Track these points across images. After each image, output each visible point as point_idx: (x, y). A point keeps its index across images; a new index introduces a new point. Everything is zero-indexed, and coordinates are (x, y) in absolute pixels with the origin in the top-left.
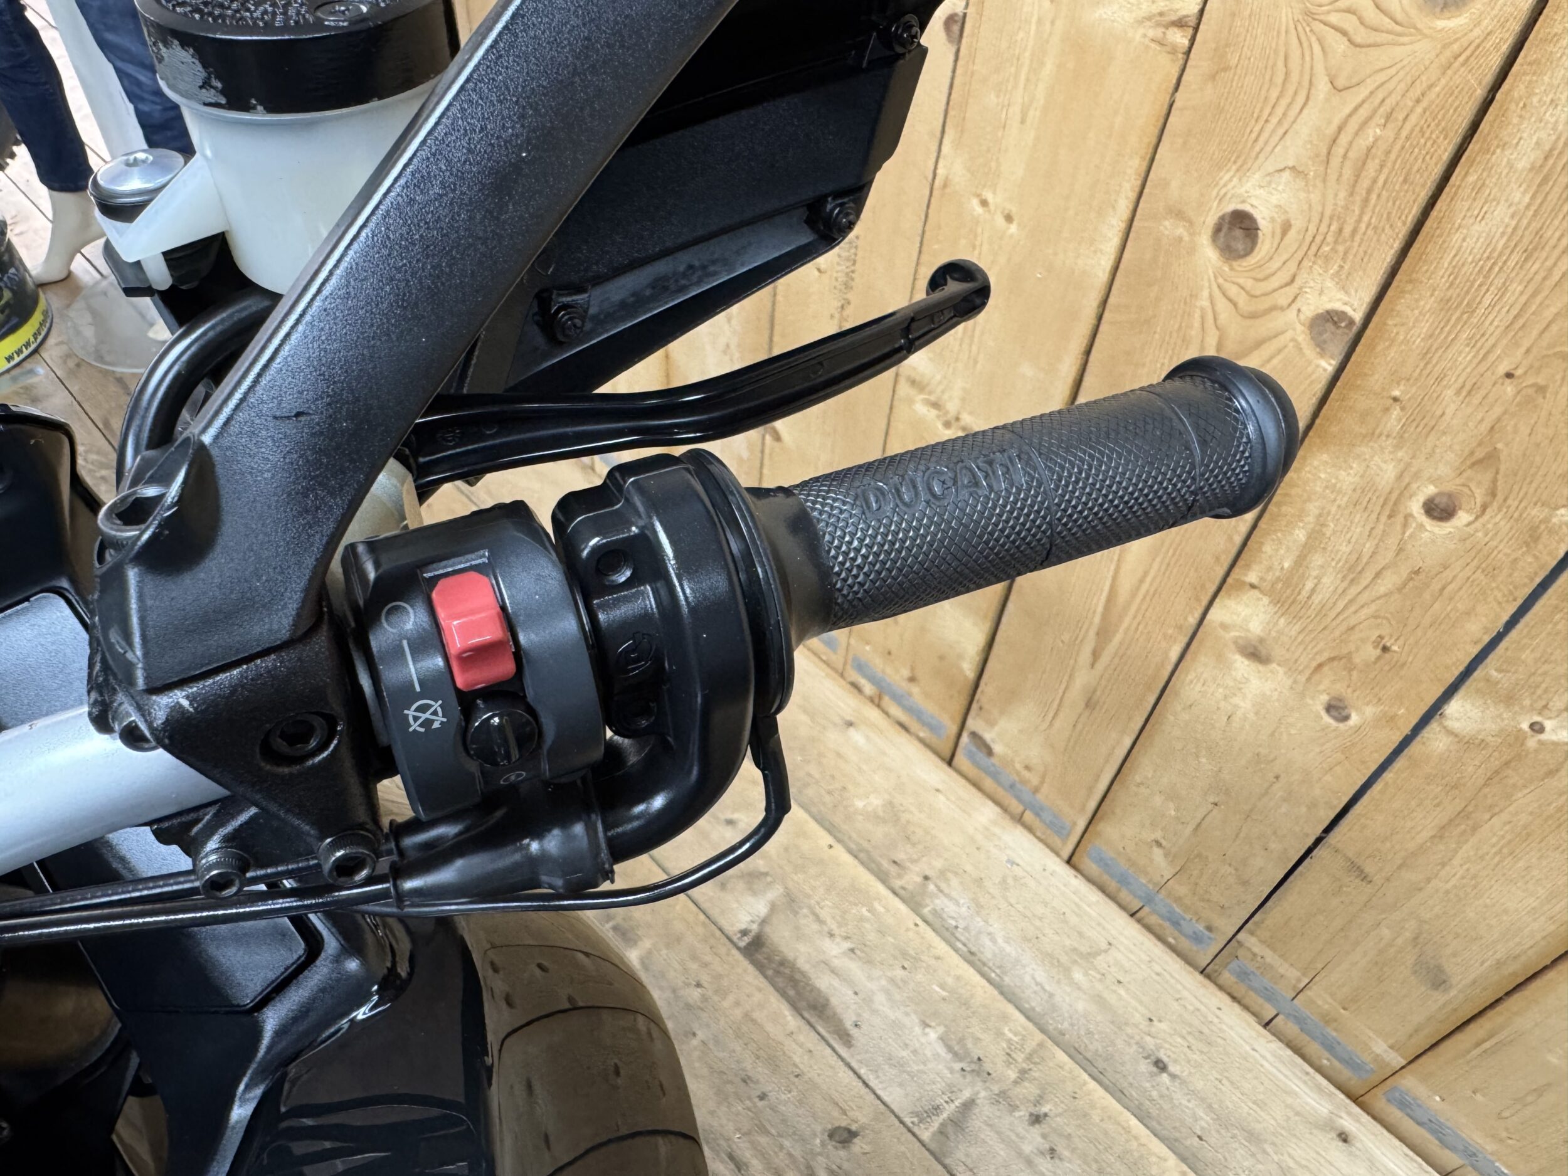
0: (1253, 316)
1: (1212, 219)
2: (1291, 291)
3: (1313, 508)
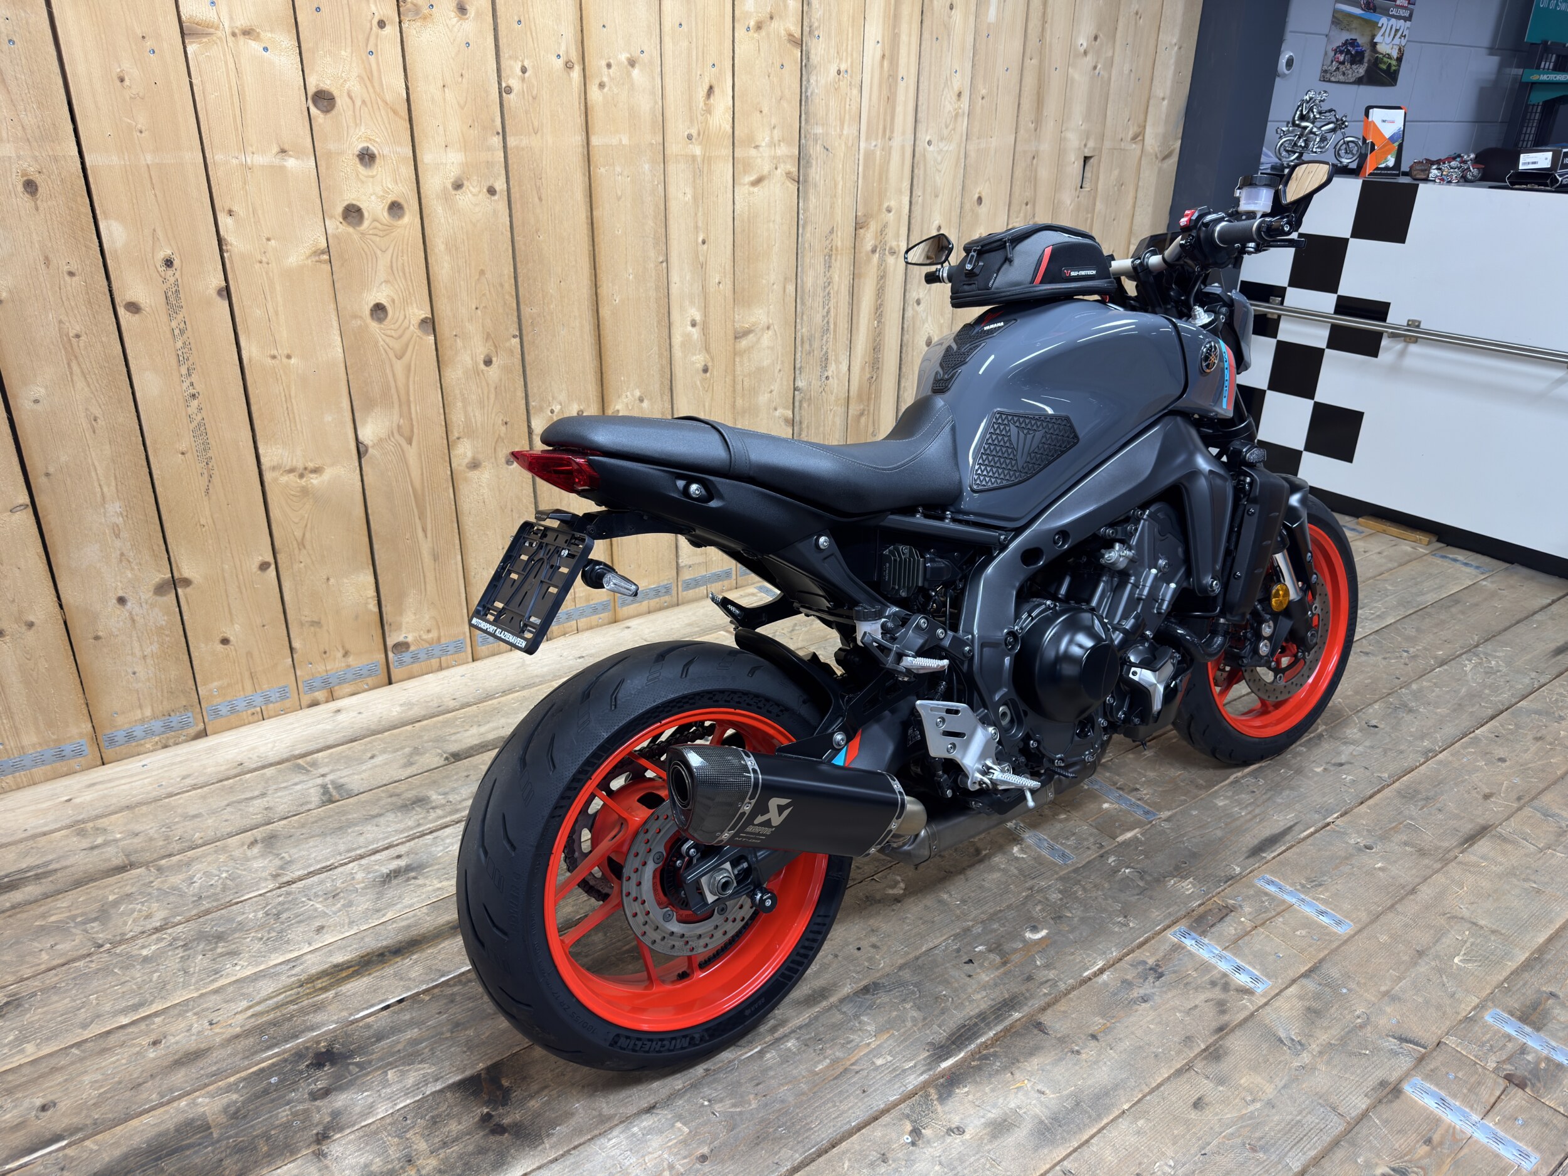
0: (400, 337)
1: (367, 312)
2: (407, 321)
3: (457, 392)
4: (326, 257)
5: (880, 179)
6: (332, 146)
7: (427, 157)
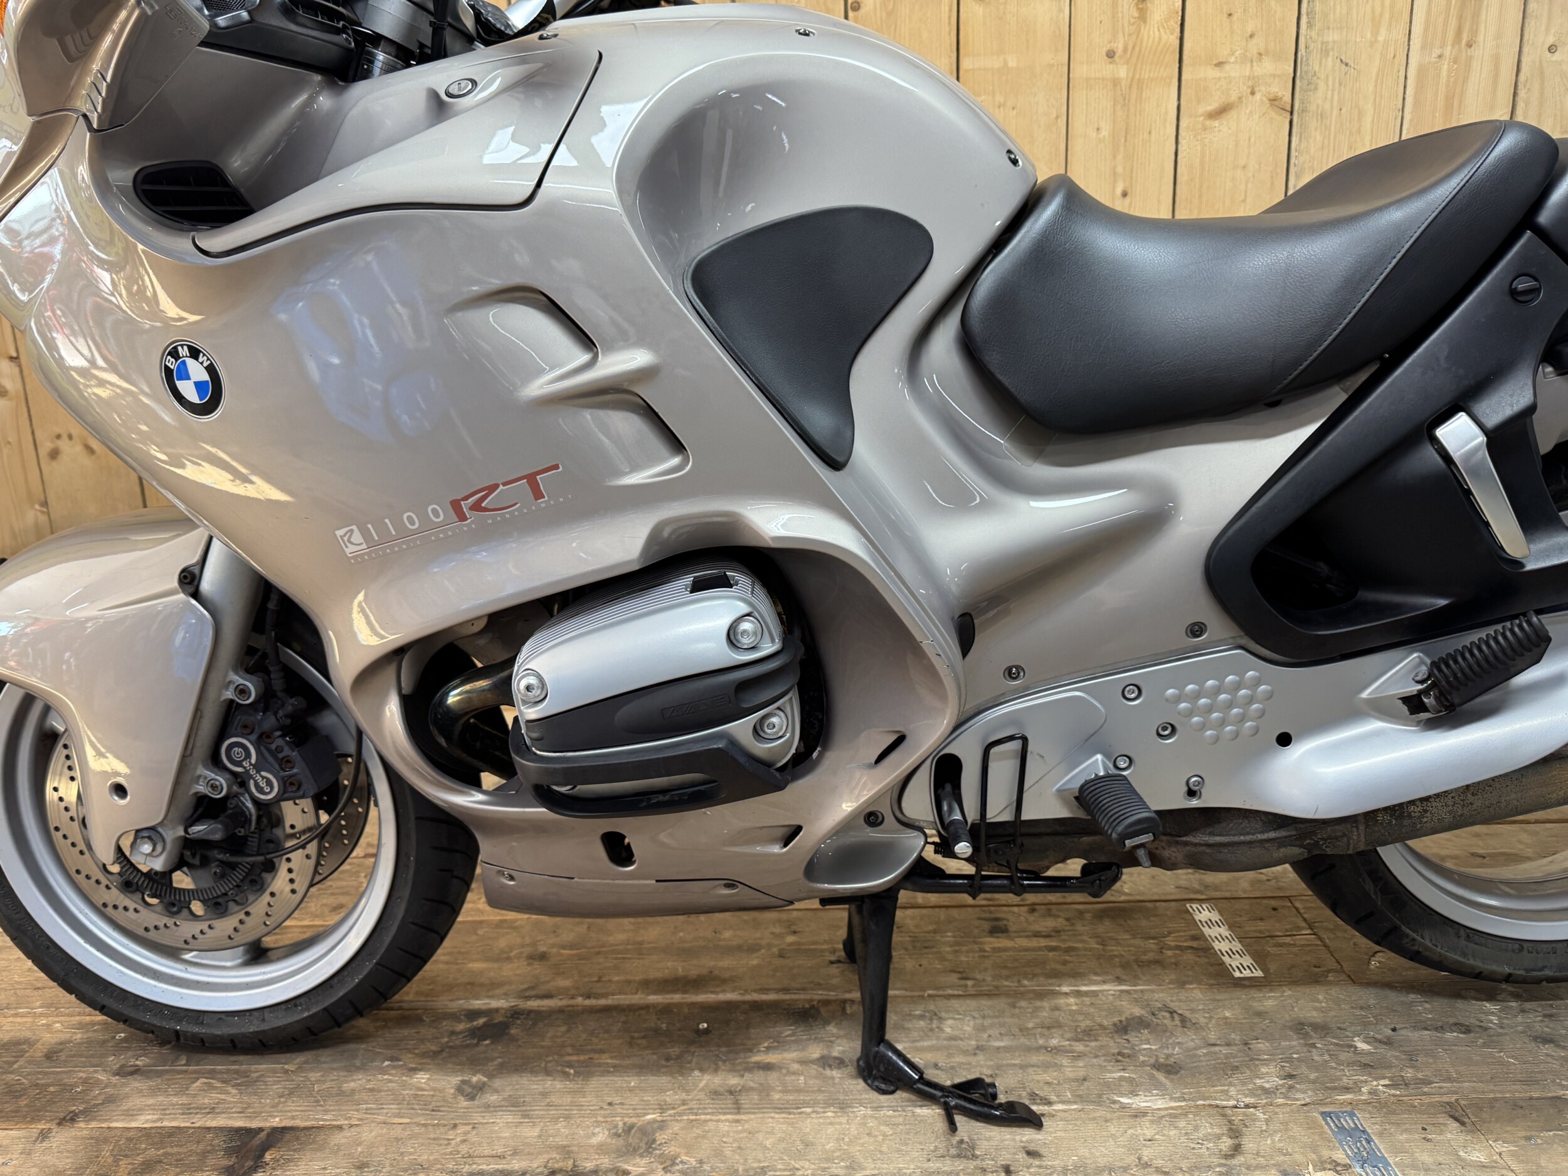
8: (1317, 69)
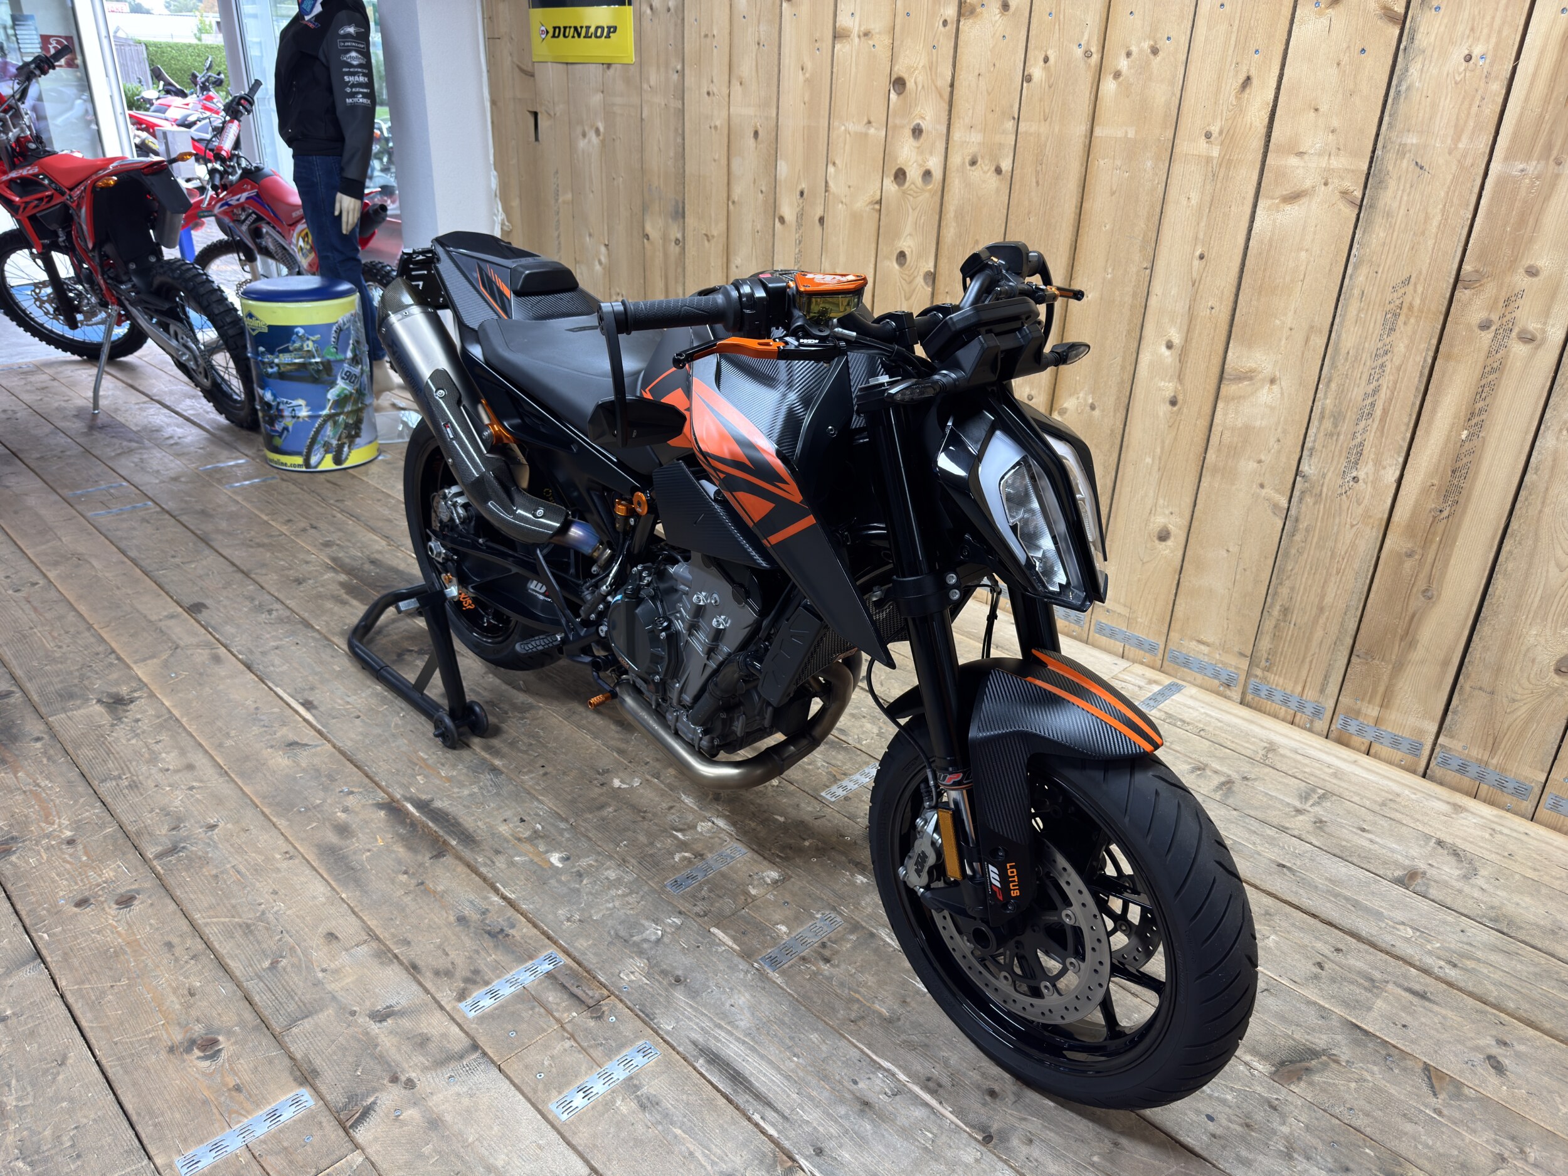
1: (895, 257)
2: (917, 270)
4: (877, 207)
5: (1522, 221)
6: (898, 121)
7: (956, 135)
8: (1390, 168)
